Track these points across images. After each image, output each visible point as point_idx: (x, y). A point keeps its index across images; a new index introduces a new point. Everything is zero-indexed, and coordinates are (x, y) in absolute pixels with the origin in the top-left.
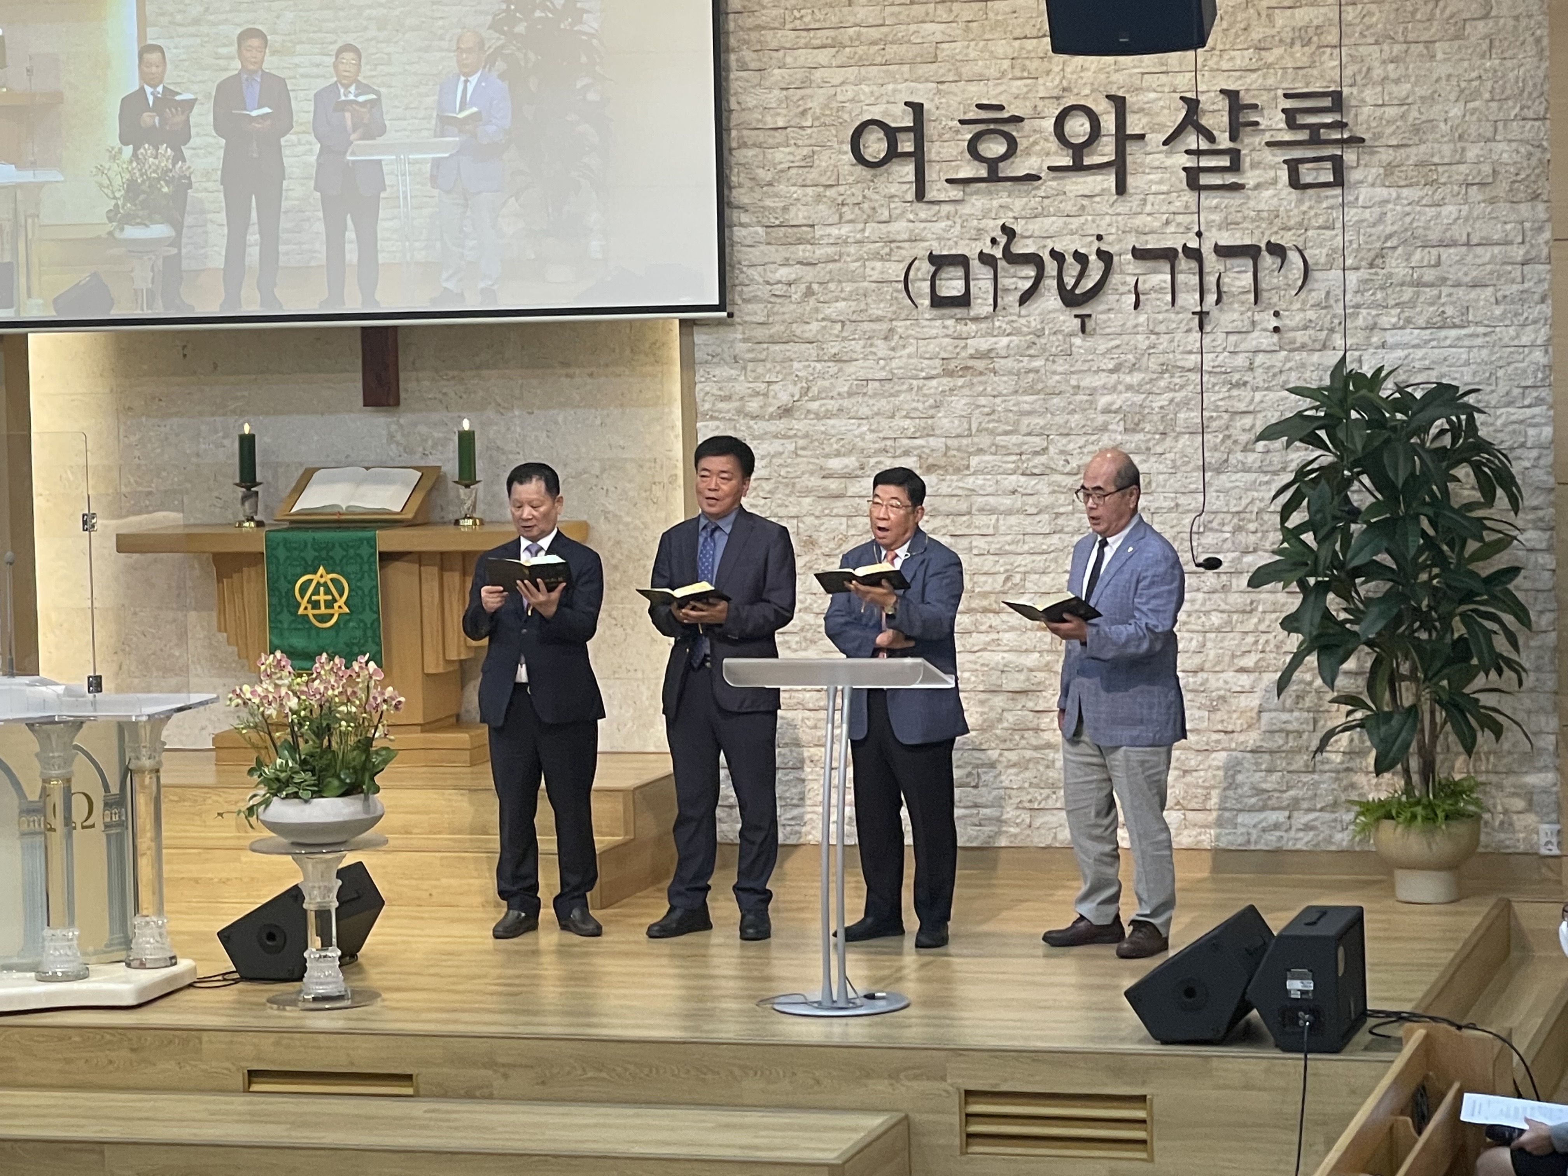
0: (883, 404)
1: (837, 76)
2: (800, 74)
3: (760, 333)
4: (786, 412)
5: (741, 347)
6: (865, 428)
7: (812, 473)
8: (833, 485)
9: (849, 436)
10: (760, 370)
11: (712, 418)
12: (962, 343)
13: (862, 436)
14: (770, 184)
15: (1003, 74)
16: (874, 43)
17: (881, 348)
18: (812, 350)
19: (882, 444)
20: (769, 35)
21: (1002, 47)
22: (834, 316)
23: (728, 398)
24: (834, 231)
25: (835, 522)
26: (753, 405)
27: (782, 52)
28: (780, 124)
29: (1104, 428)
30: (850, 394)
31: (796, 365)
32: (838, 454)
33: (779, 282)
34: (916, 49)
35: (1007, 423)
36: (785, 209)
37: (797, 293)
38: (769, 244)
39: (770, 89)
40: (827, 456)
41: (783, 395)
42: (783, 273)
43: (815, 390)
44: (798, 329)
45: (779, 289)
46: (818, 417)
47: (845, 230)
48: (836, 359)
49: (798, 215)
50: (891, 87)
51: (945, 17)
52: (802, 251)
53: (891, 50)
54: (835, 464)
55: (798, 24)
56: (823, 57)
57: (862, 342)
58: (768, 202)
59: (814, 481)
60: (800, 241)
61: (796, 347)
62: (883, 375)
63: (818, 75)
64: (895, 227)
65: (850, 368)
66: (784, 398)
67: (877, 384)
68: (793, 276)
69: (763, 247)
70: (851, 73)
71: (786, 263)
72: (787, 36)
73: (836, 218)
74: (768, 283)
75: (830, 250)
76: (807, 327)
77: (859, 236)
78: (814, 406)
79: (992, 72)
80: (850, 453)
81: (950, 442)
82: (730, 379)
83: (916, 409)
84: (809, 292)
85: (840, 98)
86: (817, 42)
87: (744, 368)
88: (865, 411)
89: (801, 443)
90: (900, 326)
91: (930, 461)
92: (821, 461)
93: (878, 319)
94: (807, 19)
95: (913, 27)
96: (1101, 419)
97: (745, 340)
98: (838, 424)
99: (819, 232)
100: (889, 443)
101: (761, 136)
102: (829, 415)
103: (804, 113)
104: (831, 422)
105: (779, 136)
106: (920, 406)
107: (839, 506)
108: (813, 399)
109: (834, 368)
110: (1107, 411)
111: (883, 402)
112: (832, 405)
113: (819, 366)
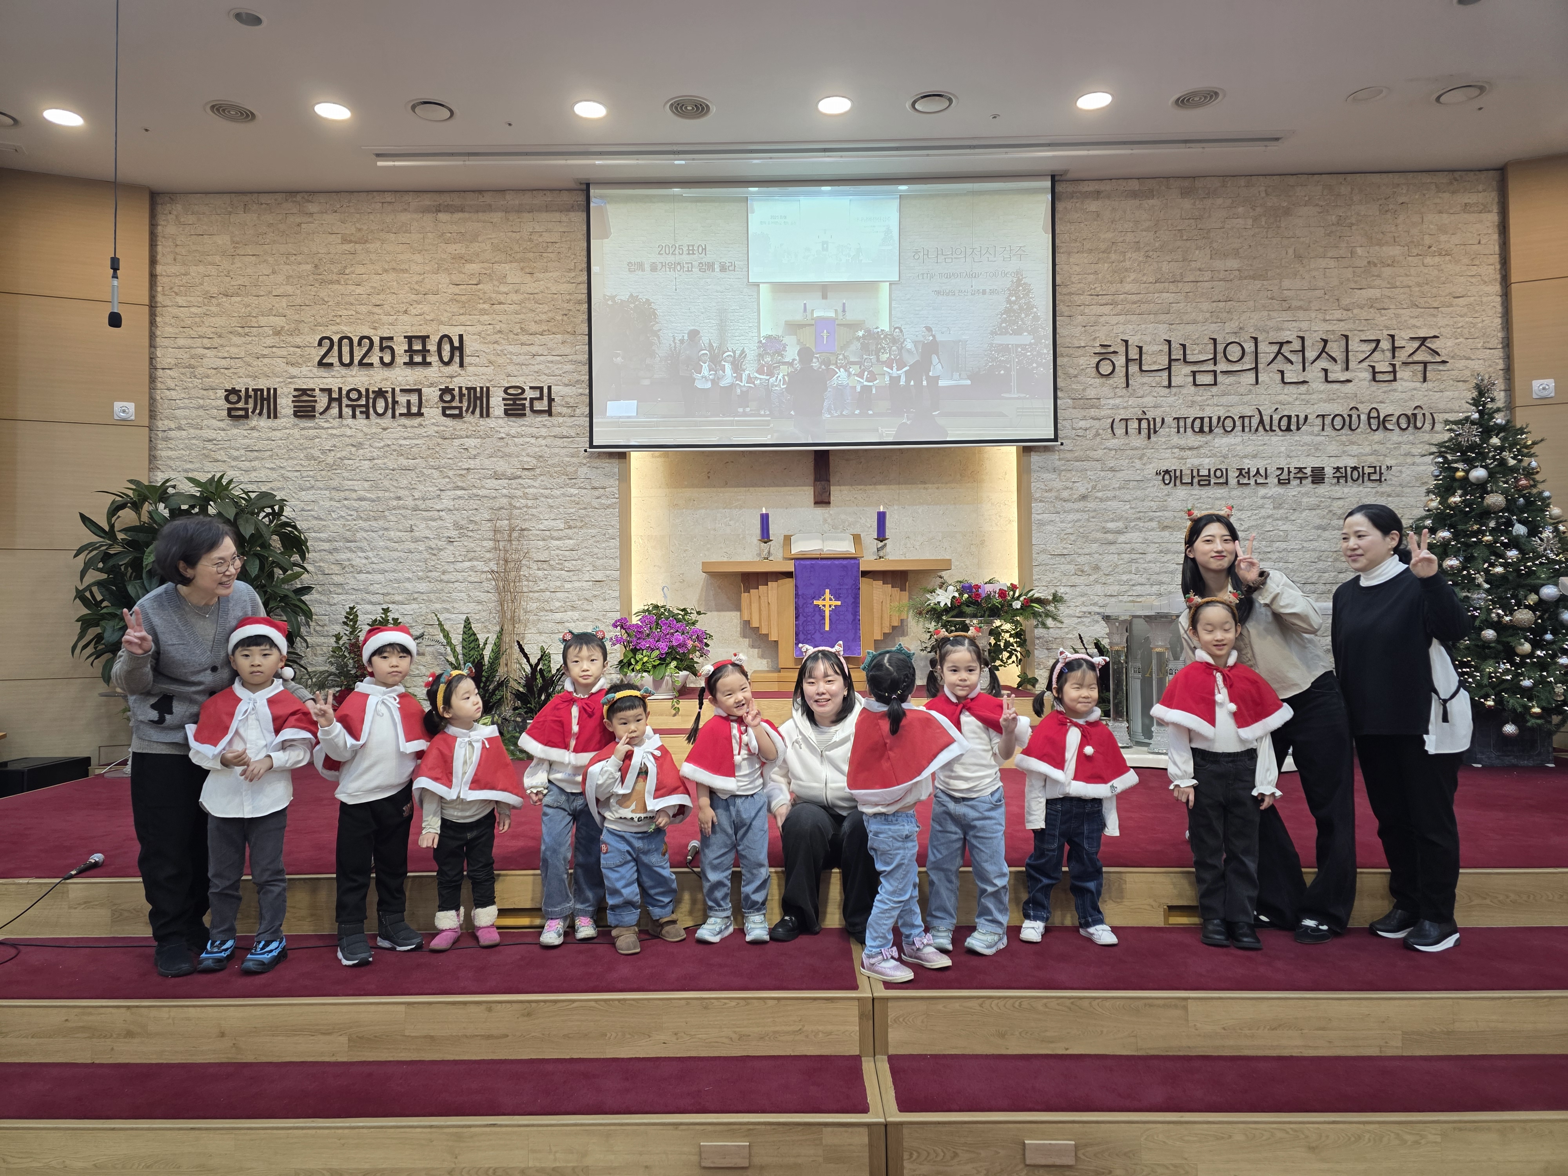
0: (1139, 493)
1: (1114, 320)
2: (1093, 319)
3: (1069, 455)
4: (1084, 498)
5: (1058, 463)
6: (1128, 507)
7: (1098, 531)
8: (1110, 537)
9: (1119, 511)
10: (1069, 475)
11: (1041, 501)
12: (1183, 461)
13: (1126, 511)
14: (1076, 376)
15: (1206, 320)
16: (1135, 303)
17: (1138, 464)
18: (1098, 465)
19: (1138, 515)
20: (1076, 298)
21: (1206, 306)
22: (1111, 447)
23: (1050, 490)
24: (1112, 402)
25: (1110, 557)
26: (1065, 494)
27: (1082, 307)
28: (1083, 345)
29: (1262, 507)
30: (1120, 488)
31: (1089, 473)
32: (1113, 521)
33: (1081, 428)
34: (1158, 306)
35: (1208, 504)
36: (1084, 390)
37: (1090, 434)
38: (1075, 408)
39: (1076, 326)
40: (1107, 521)
41: (1082, 488)
42: (1082, 424)
43: (1099, 486)
44: (1092, 454)
45: (1080, 433)
46: (1101, 500)
47: (1118, 401)
48: (1112, 470)
49: (1091, 393)
50: (1143, 326)
51: (1175, 290)
52: (1093, 412)
53: (1144, 307)
54: (1111, 525)
55: (1092, 292)
56: (1107, 309)
57: (1127, 461)
58: (1074, 386)
59: (1099, 535)
60: (1092, 407)
61: (1089, 463)
62: (1138, 478)
63: (1102, 319)
64: (1145, 400)
65: (1119, 475)
66: (1083, 491)
67: (1135, 483)
68: (1088, 426)
69: (1070, 410)
70: (1122, 318)
71: (1084, 418)
72: (1087, 299)
73: (1112, 395)
74: (1073, 429)
75: (1109, 412)
76: (1095, 453)
77: (1125, 404)
78: (1100, 494)
79: (1200, 318)
80: (1119, 520)
81: (1176, 514)
82: (1051, 480)
83: (1157, 496)
84: (1097, 434)
85: (1114, 331)
86: (1104, 302)
87: (1059, 475)
88: (1128, 497)
89: (1092, 514)
90: (1149, 452)
91: (1165, 524)
92: (1103, 524)
93: (1136, 449)
94: (1098, 289)
95: (1156, 295)
96: (1261, 502)
97: (1060, 459)
98: (1114, 504)
99: (1103, 402)
100: (1141, 514)
101: (1071, 351)
102: (1108, 499)
103: (1095, 339)
104: (1109, 503)
105: (1081, 352)
106: (1160, 495)
107: (1113, 549)
108: (1099, 491)
109: (1110, 474)
110: (1264, 497)
111: (1139, 492)
112: (1110, 494)
113: (1102, 474)
